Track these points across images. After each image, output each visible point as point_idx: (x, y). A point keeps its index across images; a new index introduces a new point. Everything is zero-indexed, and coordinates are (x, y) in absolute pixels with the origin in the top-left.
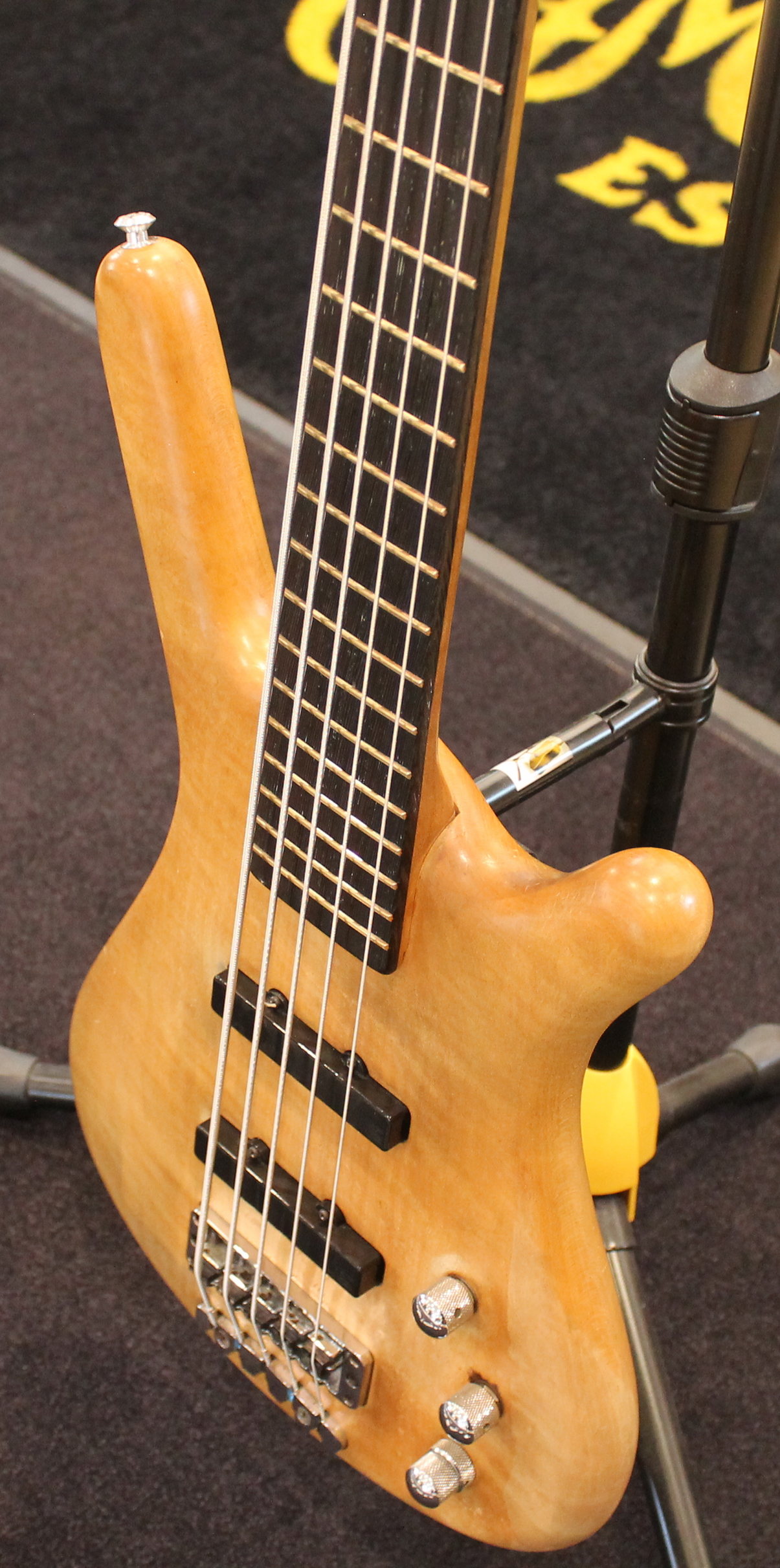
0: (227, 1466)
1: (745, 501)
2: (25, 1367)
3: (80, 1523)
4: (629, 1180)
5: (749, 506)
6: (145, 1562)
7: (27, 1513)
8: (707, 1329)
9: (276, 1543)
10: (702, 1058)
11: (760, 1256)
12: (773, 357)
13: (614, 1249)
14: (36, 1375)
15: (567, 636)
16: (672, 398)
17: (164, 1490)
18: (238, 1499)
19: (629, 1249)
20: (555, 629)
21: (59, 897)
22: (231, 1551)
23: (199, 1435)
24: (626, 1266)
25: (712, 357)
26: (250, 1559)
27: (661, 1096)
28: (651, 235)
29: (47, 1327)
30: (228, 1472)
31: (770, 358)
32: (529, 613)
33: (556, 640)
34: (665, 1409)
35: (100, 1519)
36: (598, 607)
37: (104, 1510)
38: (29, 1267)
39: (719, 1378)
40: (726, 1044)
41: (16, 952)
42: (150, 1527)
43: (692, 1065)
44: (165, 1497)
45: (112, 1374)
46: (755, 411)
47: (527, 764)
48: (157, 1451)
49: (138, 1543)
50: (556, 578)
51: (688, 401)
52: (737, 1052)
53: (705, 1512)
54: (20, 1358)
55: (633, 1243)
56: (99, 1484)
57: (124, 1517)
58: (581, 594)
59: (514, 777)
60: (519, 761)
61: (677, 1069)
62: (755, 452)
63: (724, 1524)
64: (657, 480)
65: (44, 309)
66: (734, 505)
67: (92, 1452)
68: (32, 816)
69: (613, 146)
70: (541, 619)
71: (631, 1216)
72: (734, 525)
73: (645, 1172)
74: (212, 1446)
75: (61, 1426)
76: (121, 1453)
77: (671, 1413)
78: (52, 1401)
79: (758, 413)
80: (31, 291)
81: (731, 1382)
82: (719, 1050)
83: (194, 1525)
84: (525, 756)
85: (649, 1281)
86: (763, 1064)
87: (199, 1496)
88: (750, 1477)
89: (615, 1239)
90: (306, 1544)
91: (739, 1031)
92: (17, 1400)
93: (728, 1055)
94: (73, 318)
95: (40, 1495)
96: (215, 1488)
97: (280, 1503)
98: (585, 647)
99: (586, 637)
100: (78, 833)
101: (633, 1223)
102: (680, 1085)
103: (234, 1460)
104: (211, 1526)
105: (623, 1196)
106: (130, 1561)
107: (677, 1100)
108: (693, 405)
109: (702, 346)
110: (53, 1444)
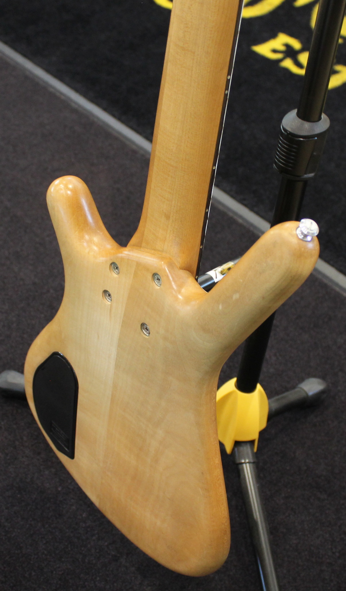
0: (94, 538)
1: (310, 173)
2: (19, 496)
3: (36, 556)
4: (255, 436)
5: (312, 175)
6: (60, 573)
7: (16, 552)
8: (283, 495)
9: (111, 569)
10: (287, 390)
11: (305, 468)
12: (323, 116)
13: (248, 462)
14: (23, 499)
15: (245, 224)
16: (283, 131)
17: (69, 546)
18: (97, 551)
19: (254, 463)
20: (240, 221)
21: (43, 315)
22: (94, 571)
23: (84, 525)
24: (252, 469)
25: (299, 115)
26: (100, 574)
27: (269, 404)
28: (286, 71)
29: (28, 480)
30: (94, 540)
31: (322, 117)
32: (231, 214)
33: (241, 225)
34: (264, 525)
35: (44, 556)
36: (257, 213)
37: (46, 552)
38: (23, 457)
39: (287, 514)
40: (297, 384)
41: (25, 336)
42: (63, 559)
43: (283, 392)
44: (69, 549)
45: (52, 500)
46: (315, 137)
47: (219, 272)
48: (67, 531)
49: (58, 566)
50: (242, 202)
51: (289, 132)
52: (301, 388)
53: (277, 566)
54: (17, 492)
55: (256, 460)
56: (45, 542)
57: (53, 555)
58: (252, 208)
59: (214, 277)
60: (216, 271)
61: (277, 393)
62: (315, 153)
63: (285, 571)
64: (276, 163)
65: (51, 90)
66: (305, 174)
67: (43, 529)
68: (34, 284)
69: (273, 36)
70: (235, 217)
71: (255, 450)
72: (306, 182)
73: (262, 433)
74: (89, 530)
75: (31, 519)
76: (54, 531)
77: (266, 527)
78: (29, 509)
79: (316, 138)
80: (46, 83)
81: (291, 516)
82: (294, 387)
83: (80, 560)
84: (219, 269)
85: (262, 475)
86: (311, 393)
87: (83, 549)
88: (296, 553)
89: (249, 458)
90: (123, 570)
91: (302, 380)
92: (15, 508)
93: (296, 390)
94: (62, 93)
95: (21, 545)
96: (89, 546)
97: (113, 553)
98: (252, 229)
99: (252, 225)
100: (52, 291)
101: (256, 453)
102: (278, 400)
103: (97, 536)
104: (86, 561)
105: (252, 442)
106: (54, 572)
107: (276, 406)
108: (291, 134)
109: (295, 111)
110: (28, 526)
